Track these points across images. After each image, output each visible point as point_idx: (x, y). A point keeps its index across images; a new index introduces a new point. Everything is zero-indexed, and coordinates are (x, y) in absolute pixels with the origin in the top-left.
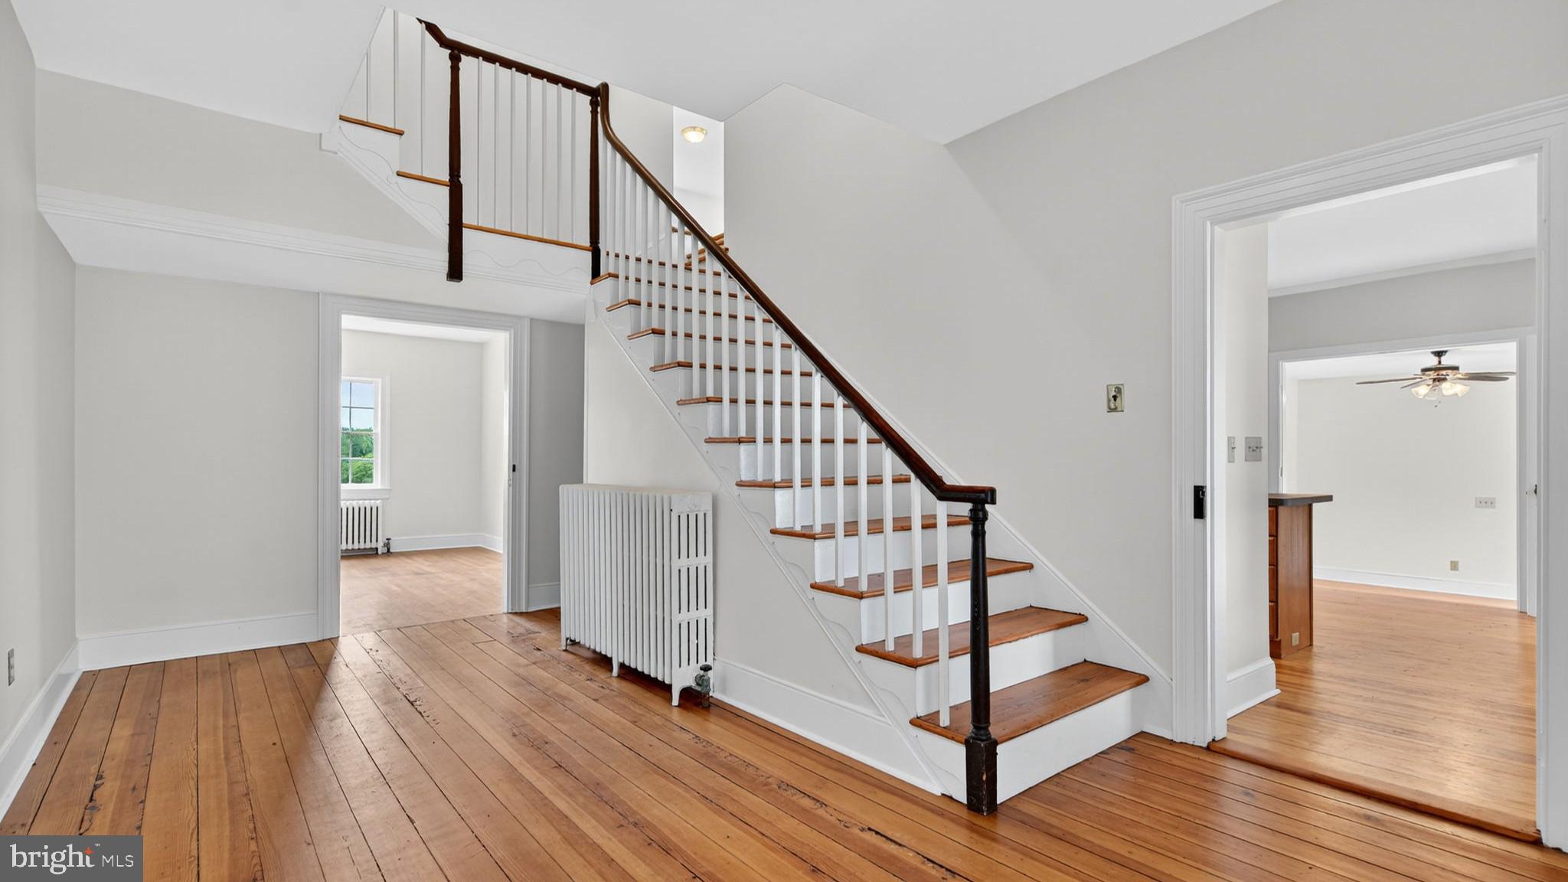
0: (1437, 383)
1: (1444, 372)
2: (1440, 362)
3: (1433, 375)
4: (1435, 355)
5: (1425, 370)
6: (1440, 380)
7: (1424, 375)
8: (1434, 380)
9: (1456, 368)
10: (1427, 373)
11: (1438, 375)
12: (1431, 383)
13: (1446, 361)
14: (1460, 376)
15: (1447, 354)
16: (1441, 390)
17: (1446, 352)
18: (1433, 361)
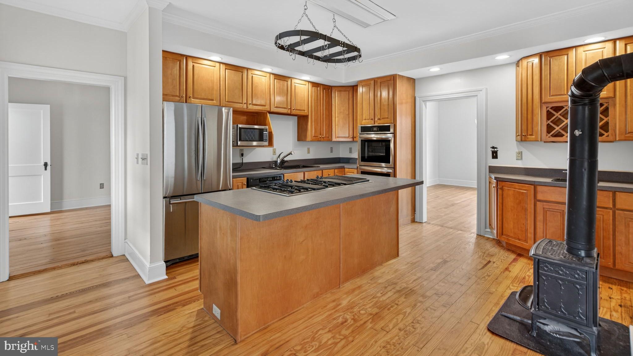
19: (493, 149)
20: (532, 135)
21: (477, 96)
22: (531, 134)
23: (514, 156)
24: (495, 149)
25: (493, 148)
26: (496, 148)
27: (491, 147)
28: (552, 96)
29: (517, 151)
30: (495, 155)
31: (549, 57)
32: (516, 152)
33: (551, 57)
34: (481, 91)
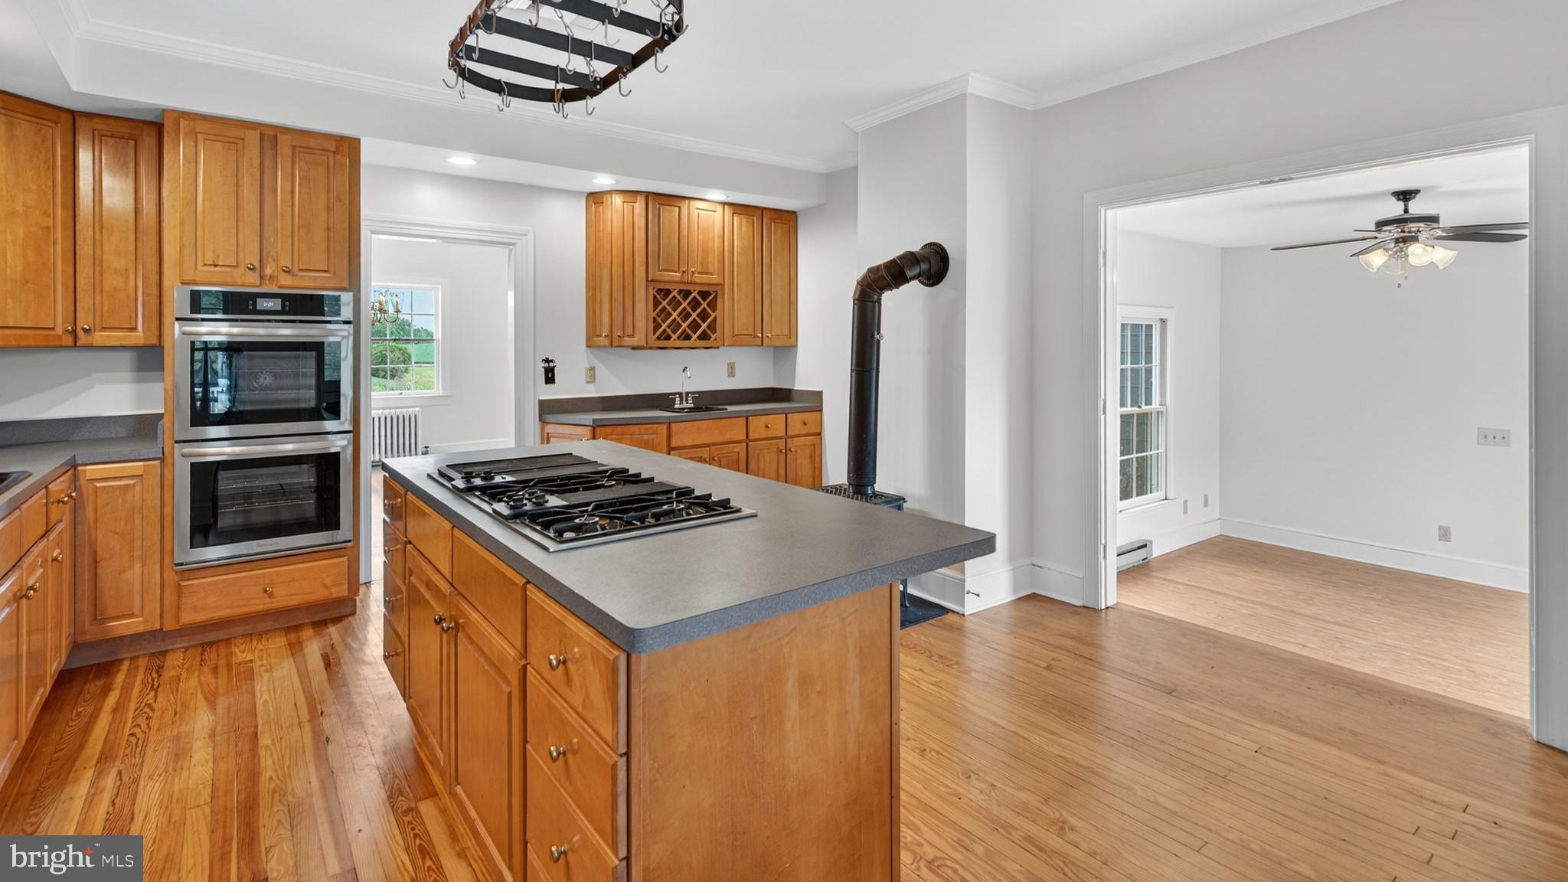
0: (1401, 245)
1: (1413, 226)
2: (1406, 211)
3: (1394, 232)
4: (1399, 199)
5: (1381, 225)
6: (1405, 240)
7: (1379, 231)
8: (1397, 241)
9: (1433, 219)
10: (1385, 228)
11: (1403, 231)
12: (1393, 245)
13: (1416, 207)
14: (1440, 233)
15: (1418, 196)
16: (1407, 256)
17: (1417, 192)
18: (1396, 209)
19: (547, 365)
20: (632, 336)
21: (513, 244)
22: (632, 333)
23: (583, 376)
24: (551, 364)
25: (547, 361)
26: (552, 361)
27: (543, 360)
28: (663, 270)
29: (588, 366)
30: (550, 377)
31: (659, 204)
32: (587, 368)
33: (663, 204)
34: (526, 235)
